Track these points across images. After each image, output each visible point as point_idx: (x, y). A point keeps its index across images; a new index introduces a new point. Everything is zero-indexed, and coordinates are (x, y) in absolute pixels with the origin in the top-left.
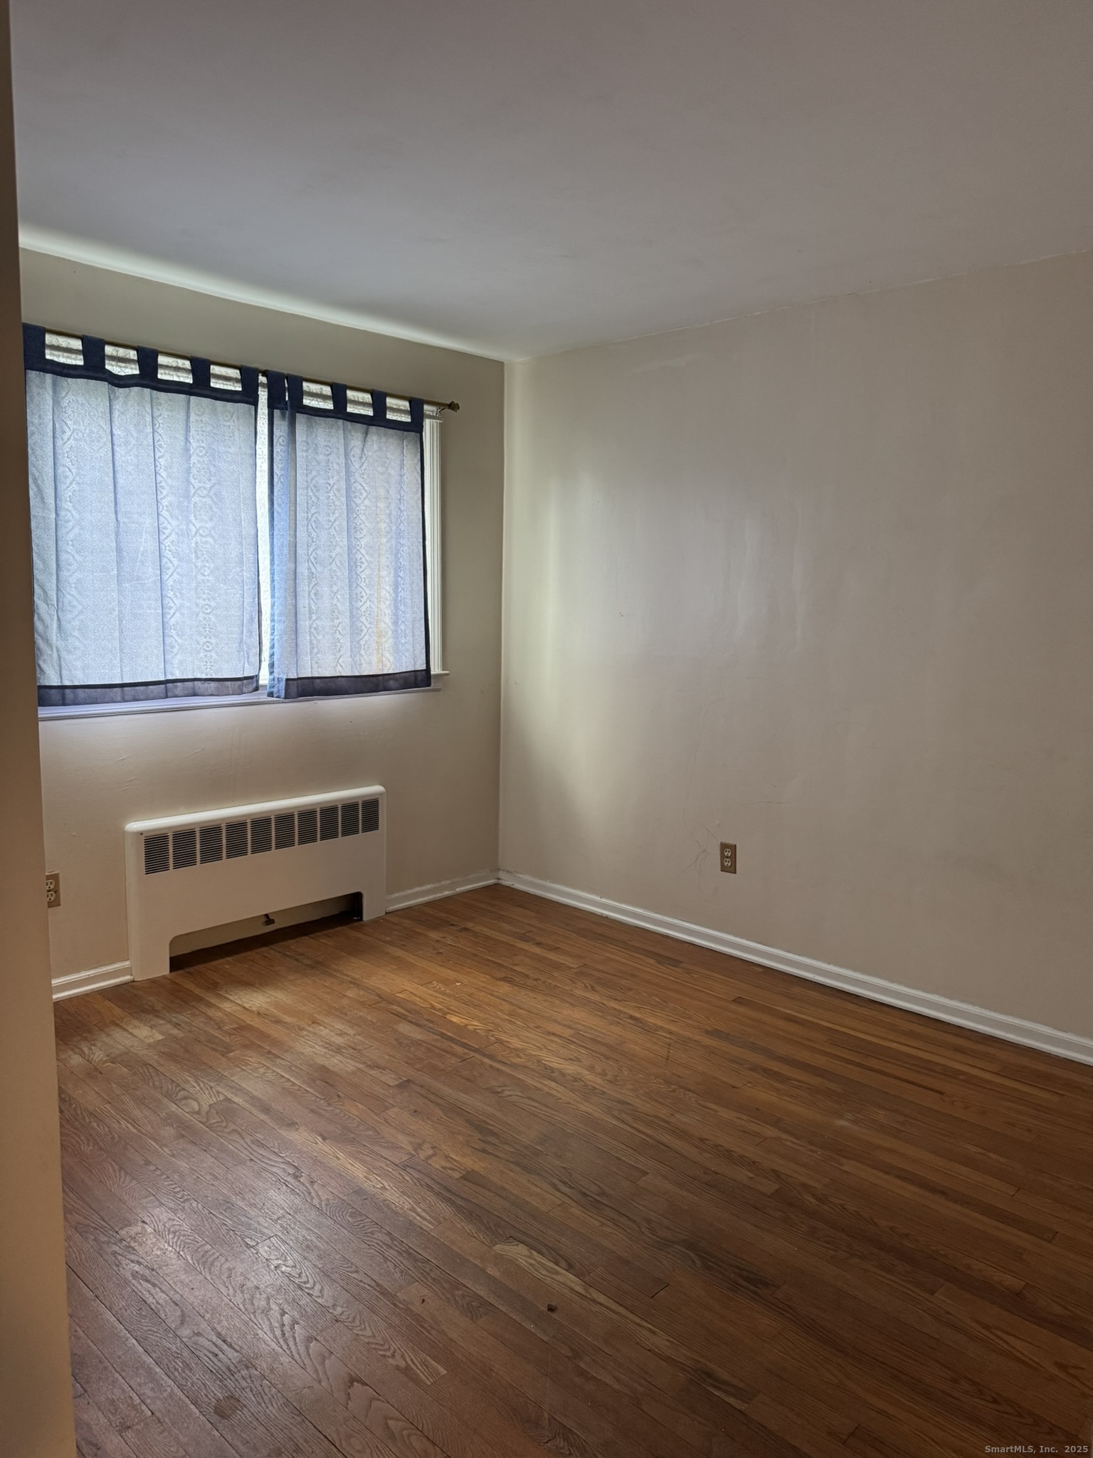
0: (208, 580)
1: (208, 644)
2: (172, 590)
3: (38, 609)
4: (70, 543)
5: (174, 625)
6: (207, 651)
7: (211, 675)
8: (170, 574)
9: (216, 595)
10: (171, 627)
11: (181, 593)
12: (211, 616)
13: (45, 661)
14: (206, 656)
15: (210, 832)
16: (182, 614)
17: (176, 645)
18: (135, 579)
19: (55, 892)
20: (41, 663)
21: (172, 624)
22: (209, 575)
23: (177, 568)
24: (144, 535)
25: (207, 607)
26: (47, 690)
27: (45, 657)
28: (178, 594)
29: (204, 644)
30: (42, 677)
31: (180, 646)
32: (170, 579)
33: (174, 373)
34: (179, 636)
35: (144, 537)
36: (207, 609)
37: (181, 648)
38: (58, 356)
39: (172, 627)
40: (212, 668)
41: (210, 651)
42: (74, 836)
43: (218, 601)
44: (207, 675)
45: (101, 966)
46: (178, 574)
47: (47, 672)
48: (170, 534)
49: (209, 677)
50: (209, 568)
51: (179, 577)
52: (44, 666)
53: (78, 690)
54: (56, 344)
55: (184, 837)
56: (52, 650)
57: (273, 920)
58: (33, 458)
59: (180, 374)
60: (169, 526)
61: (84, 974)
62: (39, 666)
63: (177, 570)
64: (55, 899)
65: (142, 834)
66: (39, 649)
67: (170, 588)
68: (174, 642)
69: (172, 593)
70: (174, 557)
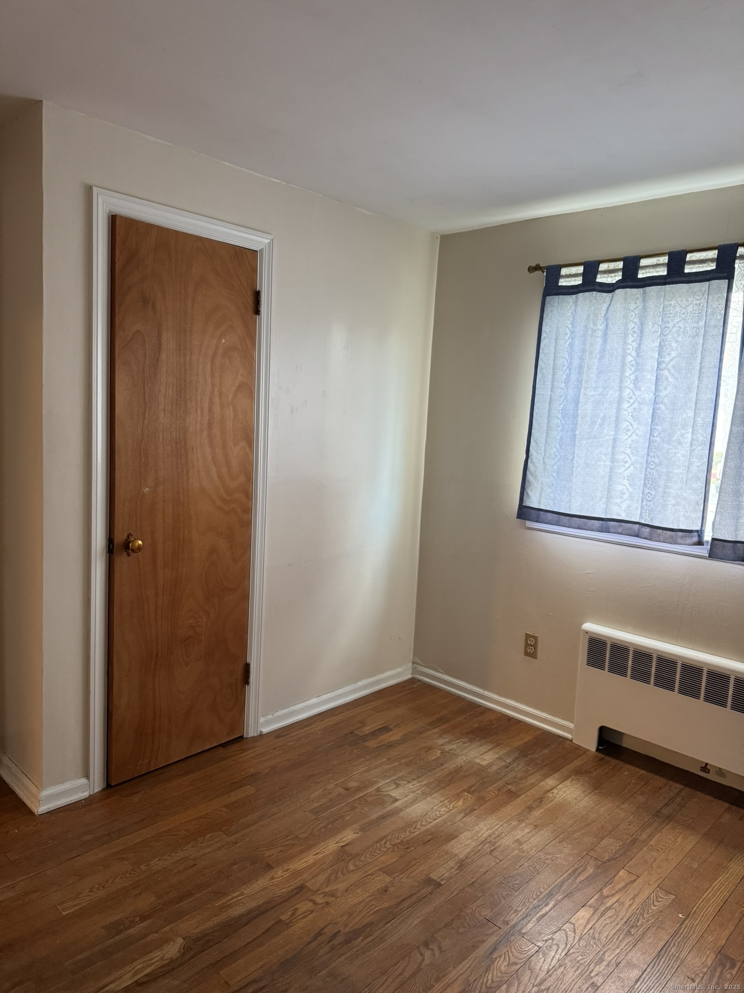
0: (656, 441)
1: (649, 495)
2: (630, 448)
3: (532, 456)
4: (561, 411)
5: (627, 476)
6: (648, 501)
7: (648, 522)
8: (629, 435)
9: (660, 454)
10: (624, 477)
11: (636, 451)
12: (654, 471)
13: (531, 490)
14: (647, 505)
15: (643, 656)
16: (635, 468)
17: (627, 492)
18: (592, 437)
19: (534, 648)
20: (529, 491)
21: (625, 475)
22: (657, 436)
23: (635, 430)
24: (605, 404)
25: (652, 463)
26: (529, 509)
27: (532, 488)
28: (634, 451)
29: (646, 495)
30: (528, 500)
31: (631, 494)
32: (629, 439)
33: (654, 270)
34: (630, 485)
35: (605, 406)
36: (652, 465)
37: (630, 495)
38: (569, 281)
39: (626, 478)
40: (650, 516)
41: (649, 501)
42: (550, 616)
43: (661, 459)
44: (645, 521)
45: (557, 717)
46: (637, 435)
47: (532, 498)
48: (634, 402)
49: (647, 523)
50: (658, 430)
51: (637, 437)
52: (530, 493)
53: (549, 513)
54: (568, 273)
55: (620, 650)
56: (538, 484)
57: (709, 770)
58: (543, 355)
59: (657, 269)
60: (633, 397)
61: (544, 715)
62: (527, 493)
63: (636, 432)
64: (533, 653)
65: (587, 633)
66: (529, 481)
67: (628, 446)
68: (625, 490)
69: (629, 450)
70: (634, 421)
